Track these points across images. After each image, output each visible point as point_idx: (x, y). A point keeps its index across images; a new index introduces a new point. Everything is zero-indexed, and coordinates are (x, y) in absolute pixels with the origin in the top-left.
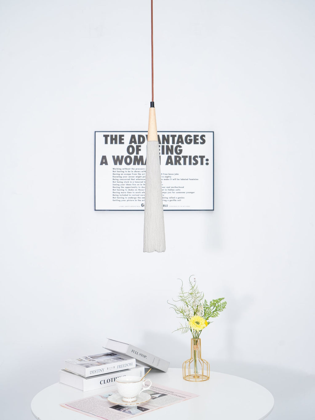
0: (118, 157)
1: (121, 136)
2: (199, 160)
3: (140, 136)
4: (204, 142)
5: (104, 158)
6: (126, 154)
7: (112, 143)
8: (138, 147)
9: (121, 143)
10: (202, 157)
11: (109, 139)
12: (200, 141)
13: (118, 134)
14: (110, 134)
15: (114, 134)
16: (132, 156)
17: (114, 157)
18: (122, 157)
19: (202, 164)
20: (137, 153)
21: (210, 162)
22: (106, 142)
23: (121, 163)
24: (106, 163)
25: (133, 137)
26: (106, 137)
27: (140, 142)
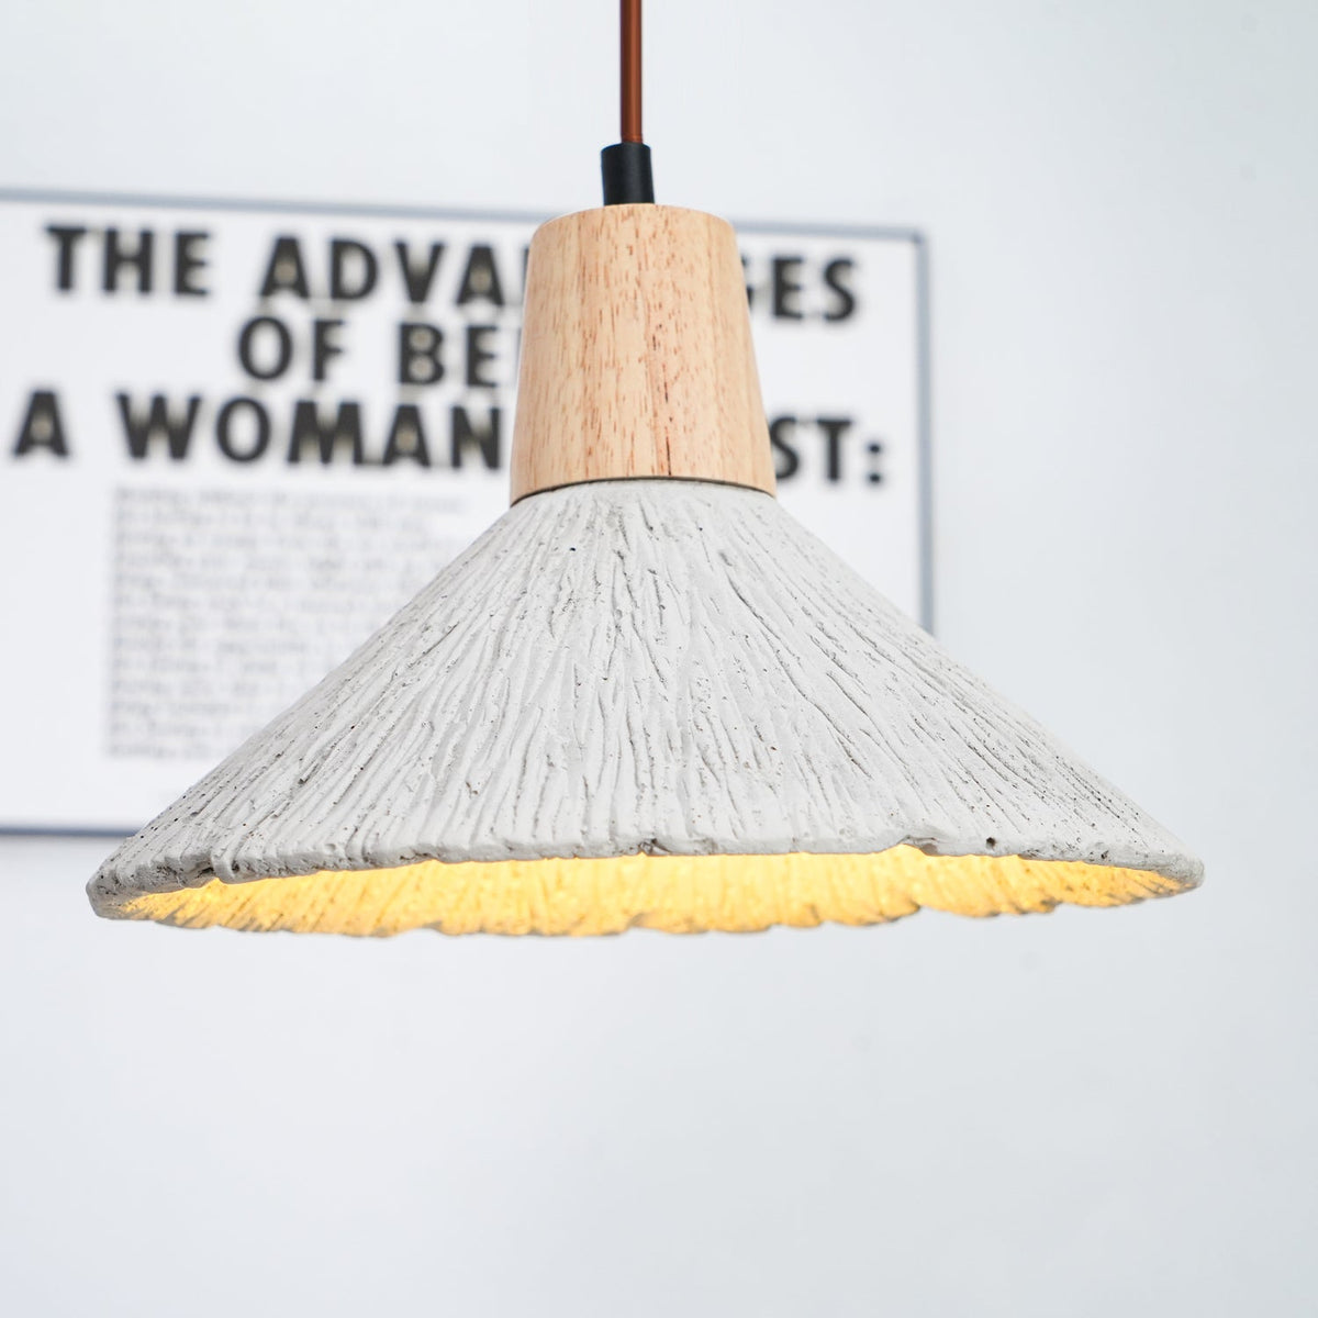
0: (159, 403)
1: (185, 241)
2: (810, 445)
3: (340, 248)
4: (846, 308)
5: (43, 404)
6: (222, 380)
7: (110, 284)
8: (322, 328)
9: (184, 286)
10: (834, 428)
11: (89, 257)
12: (814, 296)
13: (166, 224)
14: (96, 217)
15: (130, 223)
16: (281, 399)
17: (124, 401)
18: (195, 403)
19: (834, 471)
20: (319, 374)
21: (900, 464)
22: (65, 279)
23: (179, 447)
24: (58, 445)
25: (287, 248)
26: (66, 238)
27: (338, 292)
